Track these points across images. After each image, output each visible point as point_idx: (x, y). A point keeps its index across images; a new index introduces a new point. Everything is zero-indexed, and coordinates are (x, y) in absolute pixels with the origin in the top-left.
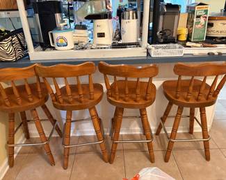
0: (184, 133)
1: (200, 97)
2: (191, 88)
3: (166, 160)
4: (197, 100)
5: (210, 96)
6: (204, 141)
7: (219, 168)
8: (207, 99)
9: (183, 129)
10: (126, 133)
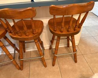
0: (65, 47)
1: (69, 30)
2: (63, 24)
3: (53, 65)
4: (68, 31)
5: (76, 28)
6: (74, 54)
7: (82, 67)
8: (75, 30)
9: (64, 45)
10: (33, 50)
